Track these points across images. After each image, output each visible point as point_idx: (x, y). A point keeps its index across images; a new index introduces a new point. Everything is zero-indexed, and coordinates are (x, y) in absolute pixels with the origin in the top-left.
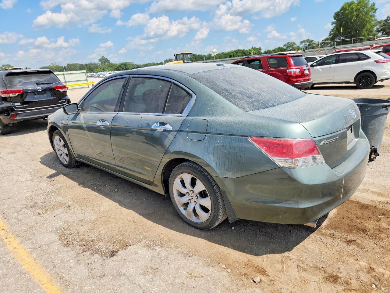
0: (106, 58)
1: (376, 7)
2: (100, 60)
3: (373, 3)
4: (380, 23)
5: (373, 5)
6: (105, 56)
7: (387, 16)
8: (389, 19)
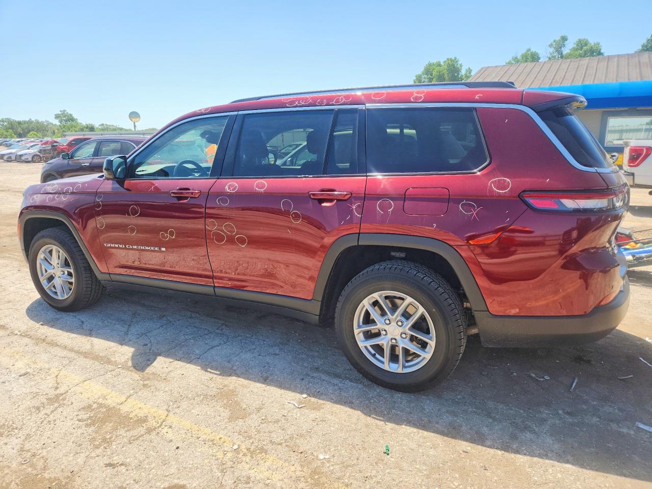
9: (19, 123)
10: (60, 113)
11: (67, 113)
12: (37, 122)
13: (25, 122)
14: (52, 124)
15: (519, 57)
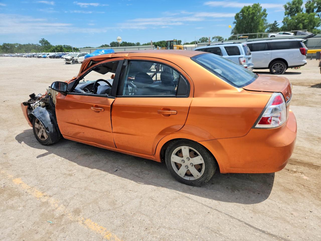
0: (46, 40)
1: (267, 12)
2: (40, 42)
3: (265, 9)
4: (270, 26)
5: (265, 10)
6: (46, 39)
7: (275, 21)
8: (276, 23)
9: (24, 45)
10: (41, 40)
11: (45, 40)
12: (33, 45)
13: (27, 45)
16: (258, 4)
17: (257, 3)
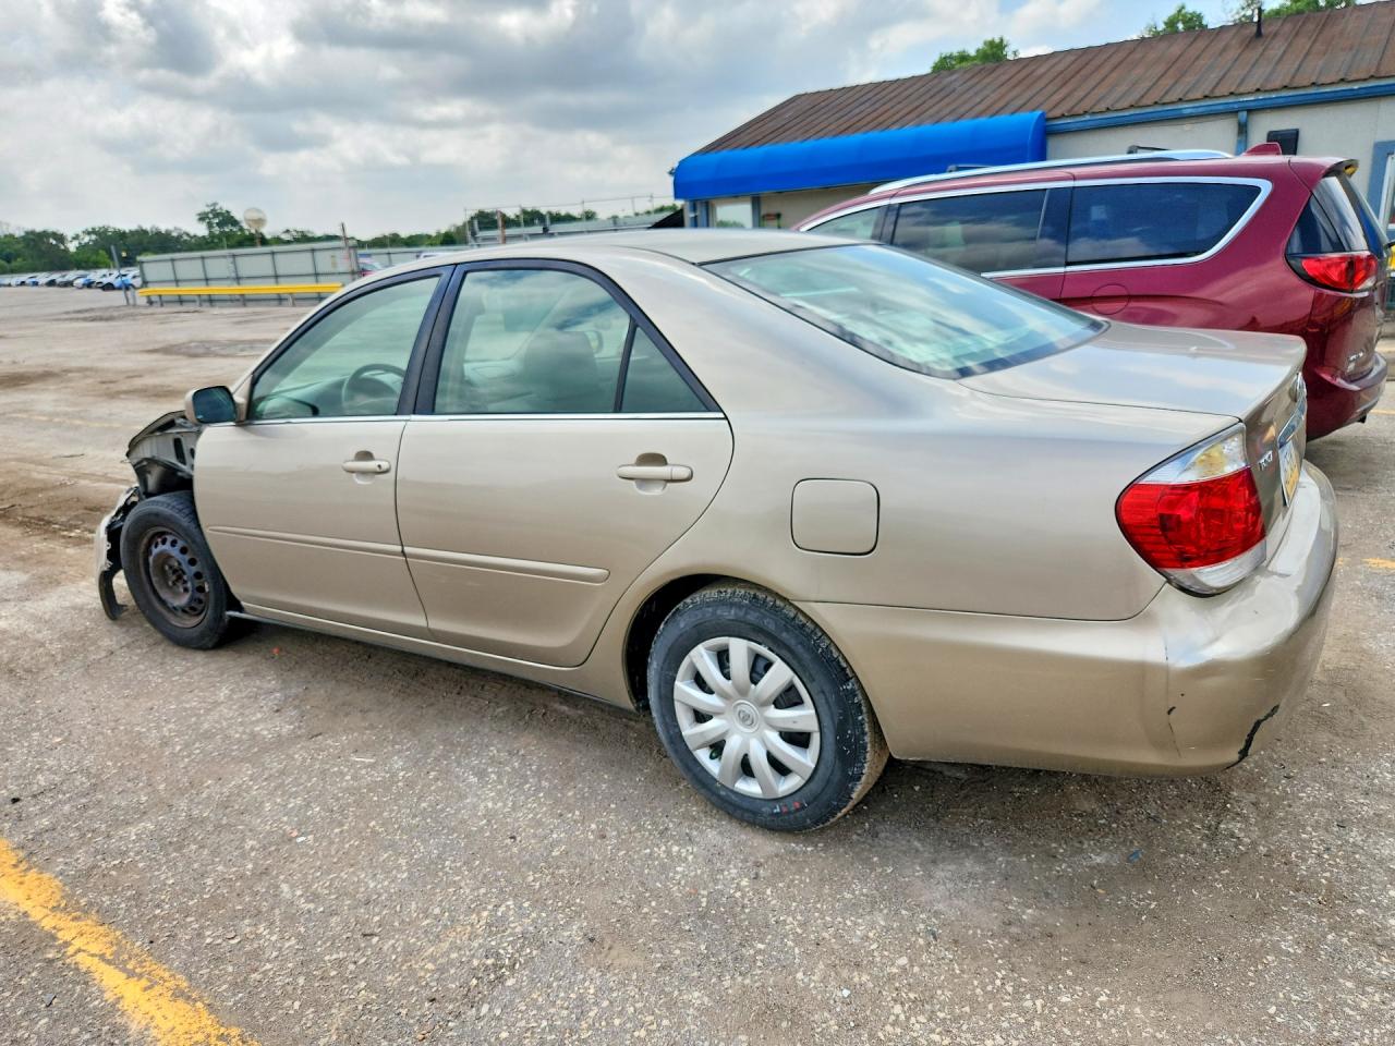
0: (227, 211)
2: (202, 218)
10: (207, 210)
11: (221, 209)
14: (188, 235)
15: (1161, 27)
16: (1002, 40)
17: (997, 41)
